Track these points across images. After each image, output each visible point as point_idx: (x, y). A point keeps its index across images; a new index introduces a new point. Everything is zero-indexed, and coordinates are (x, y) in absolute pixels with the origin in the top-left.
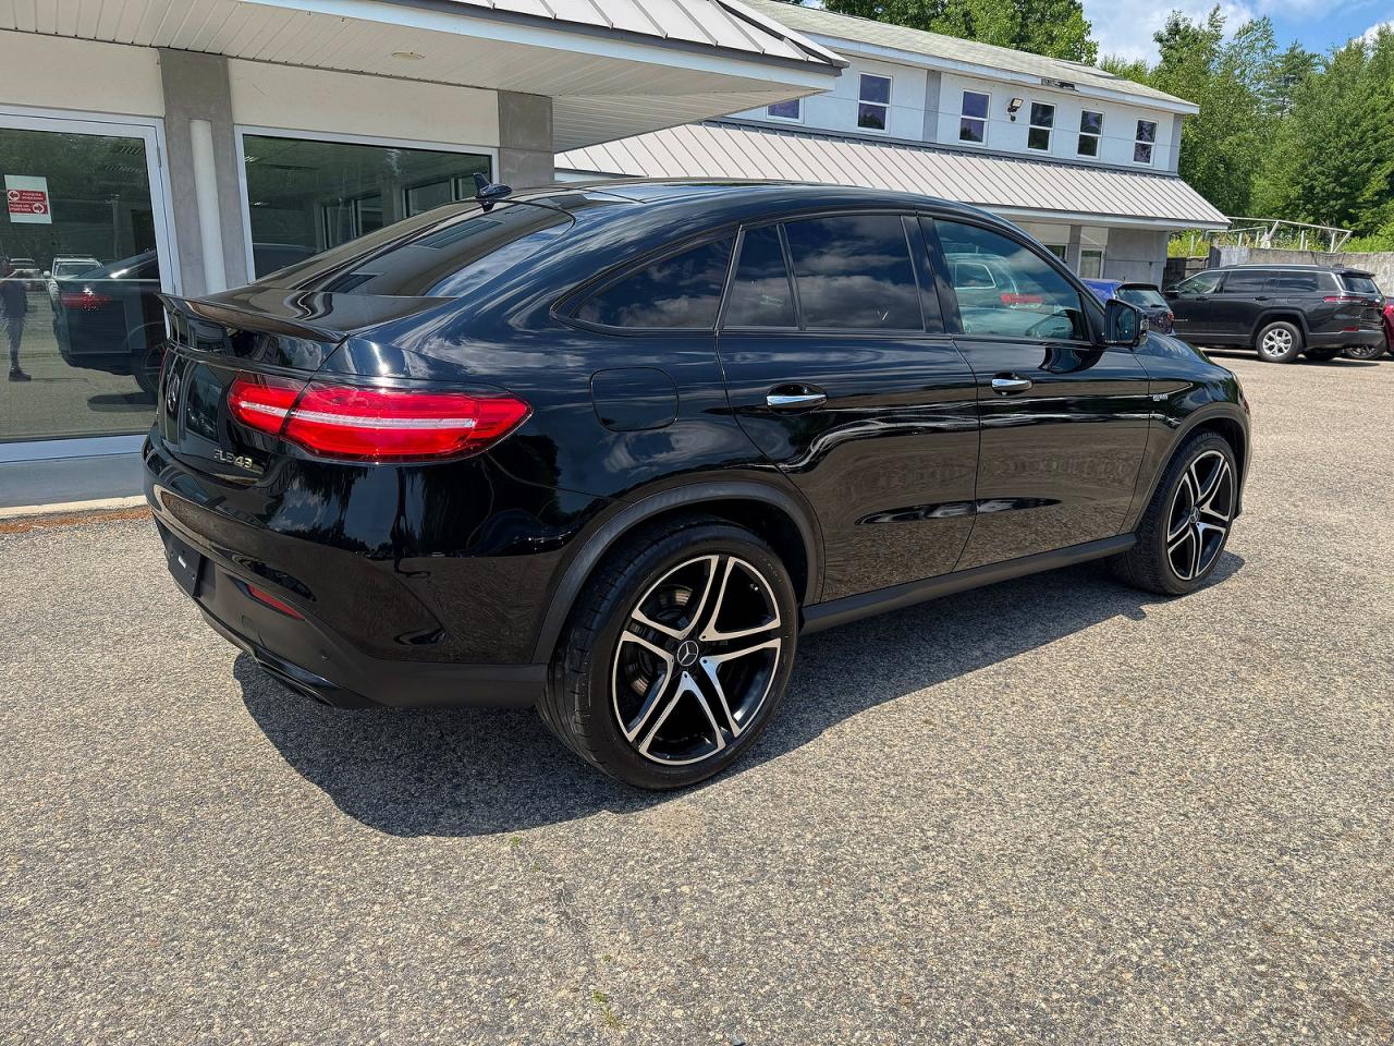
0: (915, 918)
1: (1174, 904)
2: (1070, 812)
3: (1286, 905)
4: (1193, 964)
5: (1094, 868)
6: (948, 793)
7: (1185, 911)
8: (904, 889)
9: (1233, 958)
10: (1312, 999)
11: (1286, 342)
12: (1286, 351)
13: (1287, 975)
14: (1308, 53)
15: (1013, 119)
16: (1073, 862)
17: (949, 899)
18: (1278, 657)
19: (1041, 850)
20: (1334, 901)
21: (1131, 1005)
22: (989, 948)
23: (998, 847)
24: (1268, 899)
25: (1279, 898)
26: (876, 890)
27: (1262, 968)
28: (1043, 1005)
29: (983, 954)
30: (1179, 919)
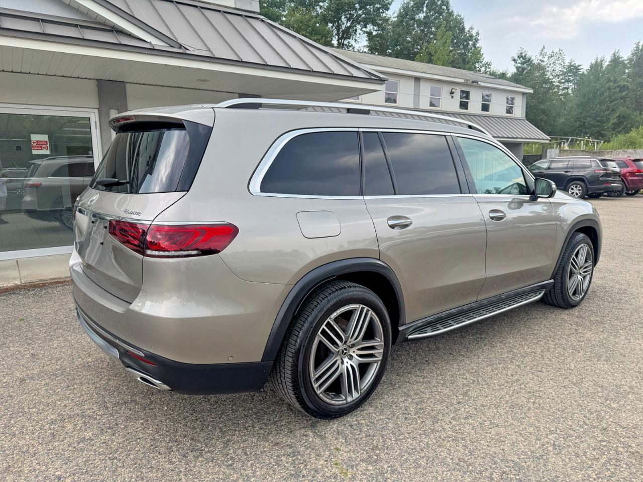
0: (460, 429)
1: (564, 421)
2: (516, 387)
3: (611, 420)
4: (576, 443)
5: (529, 408)
6: (465, 382)
7: (570, 423)
8: (453, 418)
9: (592, 440)
10: (626, 454)
11: (579, 190)
12: (579, 194)
13: (615, 446)
14: (577, 65)
15: (452, 97)
16: (521, 406)
17: (472, 422)
18: (594, 324)
19: (507, 402)
20: (630, 417)
21: (553, 459)
22: (492, 440)
23: (489, 402)
24: (603, 418)
25: (607, 417)
26: (441, 420)
27: (604, 444)
28: (518, 460)
29: (490, 442)
30: (567, 426)
